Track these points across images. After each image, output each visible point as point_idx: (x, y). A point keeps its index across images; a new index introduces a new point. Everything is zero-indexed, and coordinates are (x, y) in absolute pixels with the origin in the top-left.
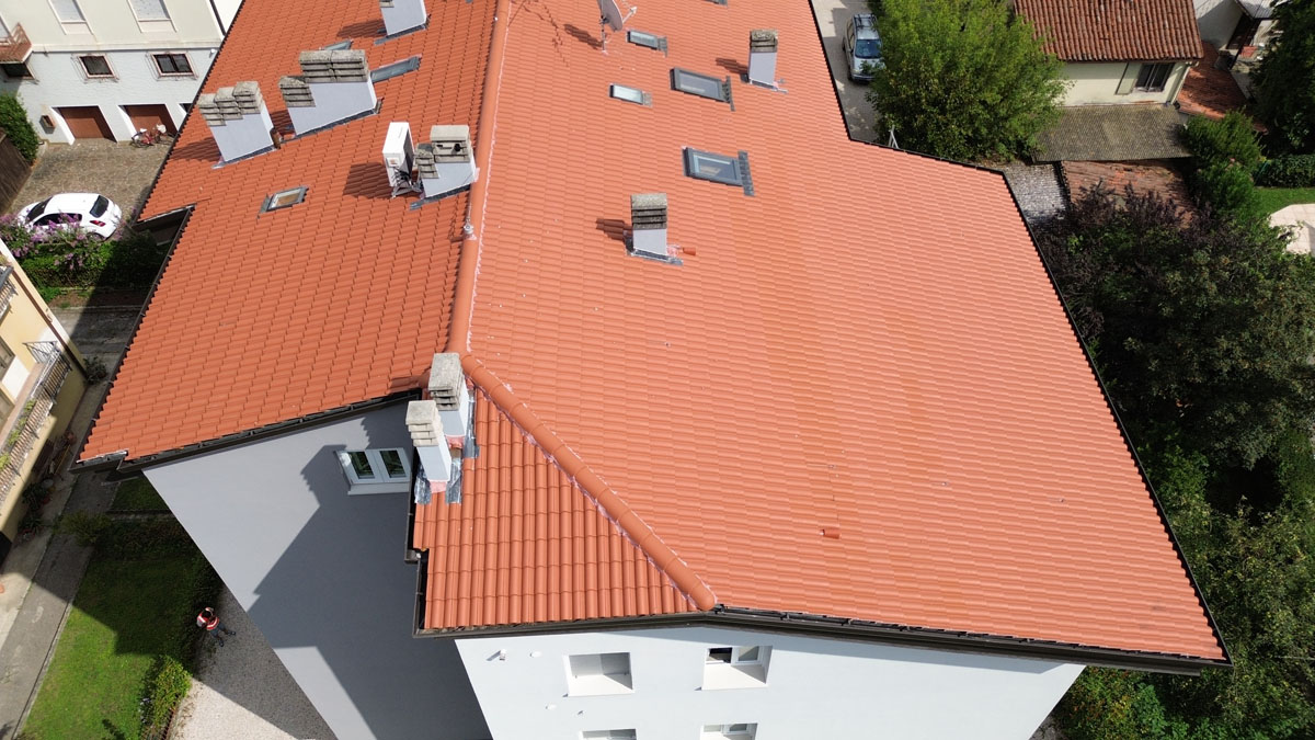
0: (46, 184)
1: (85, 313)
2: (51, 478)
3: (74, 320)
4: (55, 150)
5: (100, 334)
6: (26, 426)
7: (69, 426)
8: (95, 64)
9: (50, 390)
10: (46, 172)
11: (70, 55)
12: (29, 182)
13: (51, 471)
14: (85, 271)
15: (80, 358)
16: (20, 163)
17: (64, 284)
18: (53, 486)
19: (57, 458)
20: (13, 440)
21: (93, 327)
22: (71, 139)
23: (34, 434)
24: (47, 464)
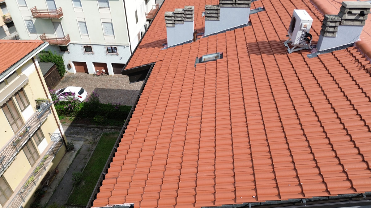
0: (65, 84)
1: (70, 126)
2: (46, 187)
3: (66, 128)
4: (70, 75)
5: (74, 134)
6: (42, 166)
7: (57, 167)
8: (88, 49)
9: (54, 152)
10: (66, 81)
11: (81, 45)
12: (60, 83)
13: (47, 184)
14: (73, 111)
15: (66, 141)
16: (58, 77)
17: (65, 115)
18: (47, 190)
19: (50, 179)
20: (37, 171)
21: (72, 131)
22: (75, 72)
23: (45, 169)
24: (46, 181)
